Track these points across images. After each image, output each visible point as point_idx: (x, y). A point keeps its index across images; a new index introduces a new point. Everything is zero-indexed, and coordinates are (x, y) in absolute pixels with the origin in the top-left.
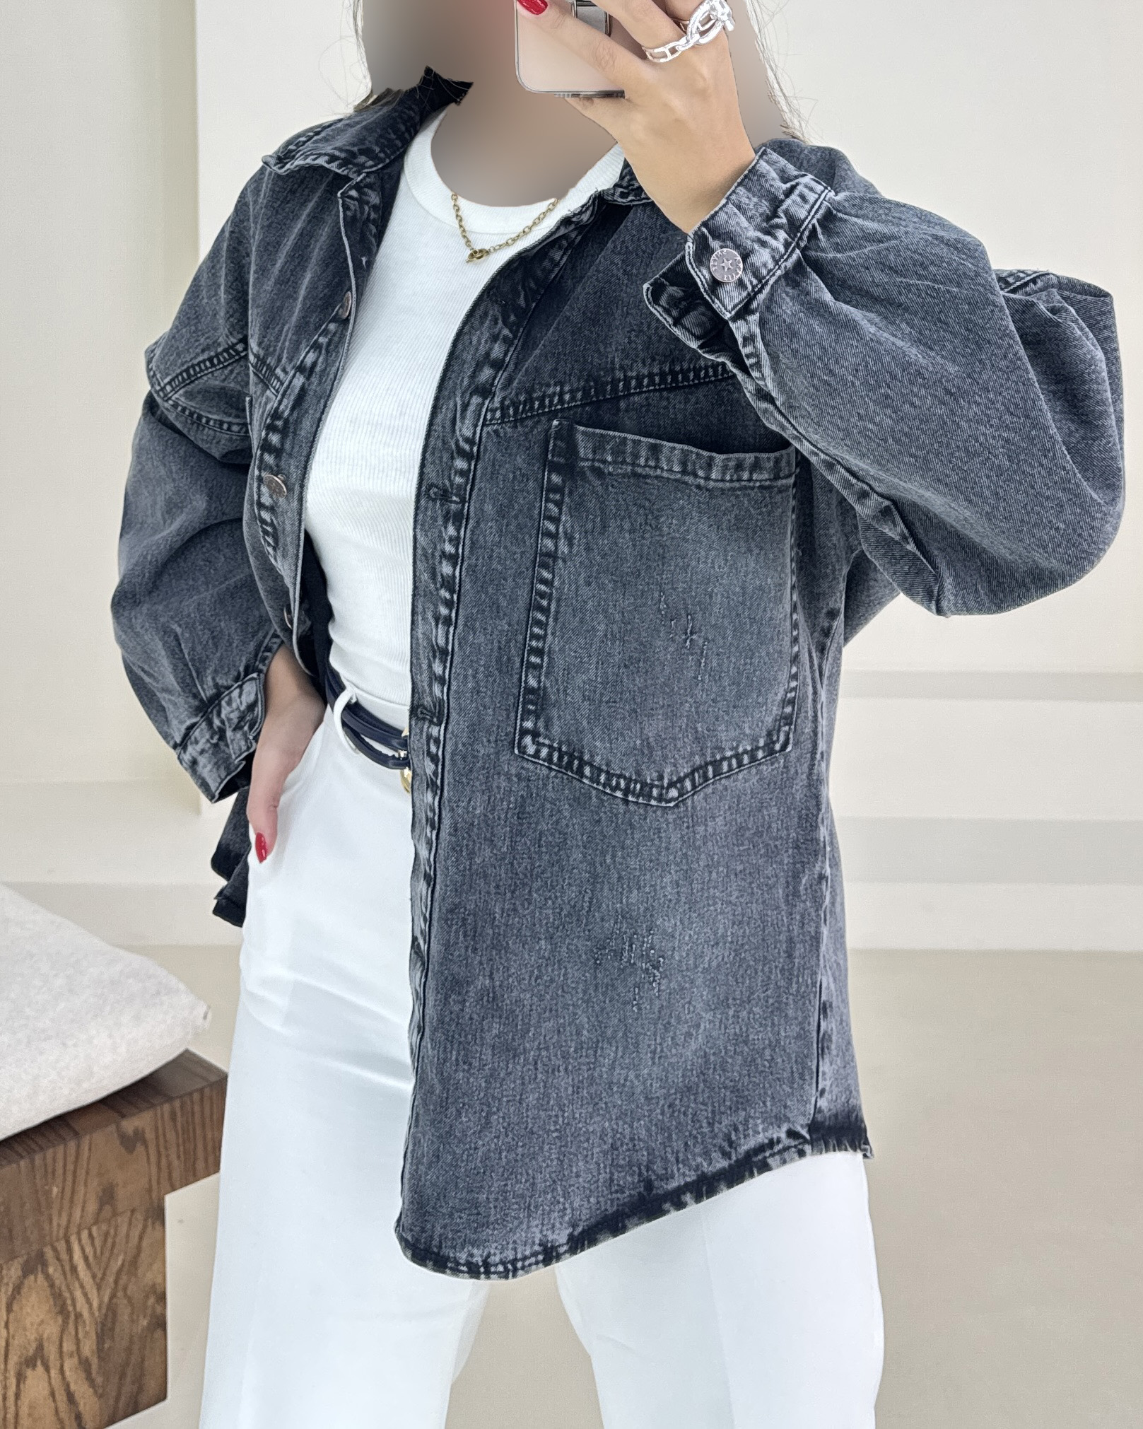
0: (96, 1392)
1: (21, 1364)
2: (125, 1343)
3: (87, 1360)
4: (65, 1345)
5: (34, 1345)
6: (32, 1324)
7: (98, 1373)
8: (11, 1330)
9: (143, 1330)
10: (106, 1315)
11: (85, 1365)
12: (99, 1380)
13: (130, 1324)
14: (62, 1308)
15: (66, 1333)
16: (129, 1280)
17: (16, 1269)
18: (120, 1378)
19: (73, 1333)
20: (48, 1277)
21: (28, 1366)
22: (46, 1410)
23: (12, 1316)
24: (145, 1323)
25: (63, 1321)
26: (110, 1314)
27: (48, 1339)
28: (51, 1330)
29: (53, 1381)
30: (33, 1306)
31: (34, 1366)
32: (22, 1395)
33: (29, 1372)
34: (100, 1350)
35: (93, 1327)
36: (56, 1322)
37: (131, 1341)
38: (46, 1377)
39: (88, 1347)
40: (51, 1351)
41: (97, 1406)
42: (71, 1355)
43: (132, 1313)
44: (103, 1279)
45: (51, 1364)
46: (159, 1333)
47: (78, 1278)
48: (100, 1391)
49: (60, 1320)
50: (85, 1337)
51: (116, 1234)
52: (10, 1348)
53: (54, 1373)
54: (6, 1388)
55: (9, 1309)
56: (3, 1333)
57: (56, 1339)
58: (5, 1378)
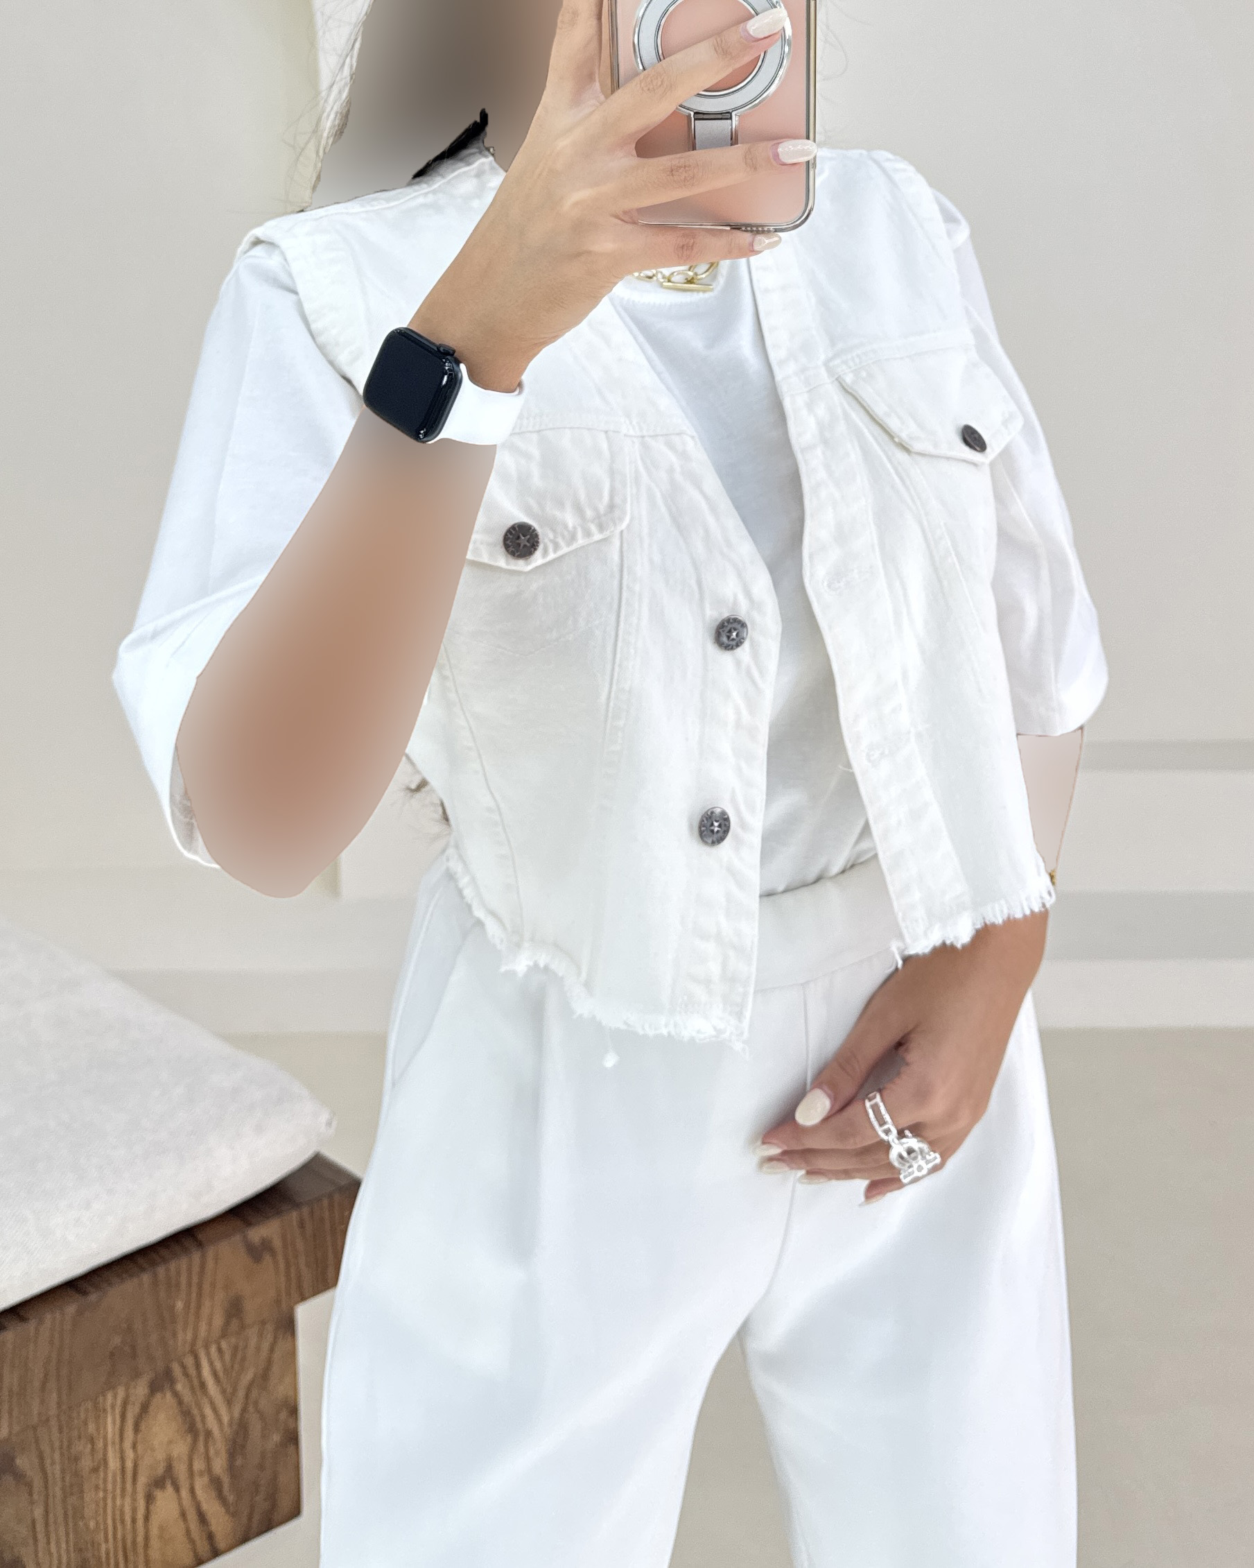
0: (228, 1511)
1: (149, 1485)
2: (257, 1460)
3: (218, 1479)
4: (195, 1463)
5: (164, 1466)
6: (161, 1445)
7: (229, 1492)
8: (140, 1451)
9: (275, 1445)
10: (237, 1432)
11: (216, 1483)
12: (231, 1498)
13: (262, 1441)
14: (191, 1427)
15: (196, 1452)
16: (260, 1394)
17: (143, 1387)
18: (253, 1495)
19: (203, 1452)
20: (176, 1394)
21: (157, 1487)
22: (178, 1530)
23: (139, 1437)
24: (276, 1438)
25: (193, 1440)
26: (241, 1430)
27: (178, 1458)
28: (180, 1449)
29: (183, 1501)
30: (161, 1426)
31: (164, 1488)
32: (152, 1517)
33: (159, 1494)
34: (231, 1468)
35: (224, 1444)
36: (185, 1441)
37: (263, 1457)
38: (174, 1495)
39: (219, 1465)
40: (181, 1470)
41: (230, 1524)
42: (201, 1474)
43: (264, 1429)
44: (233, 1394)
45: (182, 1485)
46: (290, 1448)
47: (206, 1393)
48: (233, 1509)
49: (189, 1439)
50: (215, 1455)
51: (246, 1347)
52: (139, 1469)
53: (185, 1493)
54: (134, 1510)
55: (137, 1429)
56: (130, 1454)
57: (185, 1458)
58: (134, 1500)
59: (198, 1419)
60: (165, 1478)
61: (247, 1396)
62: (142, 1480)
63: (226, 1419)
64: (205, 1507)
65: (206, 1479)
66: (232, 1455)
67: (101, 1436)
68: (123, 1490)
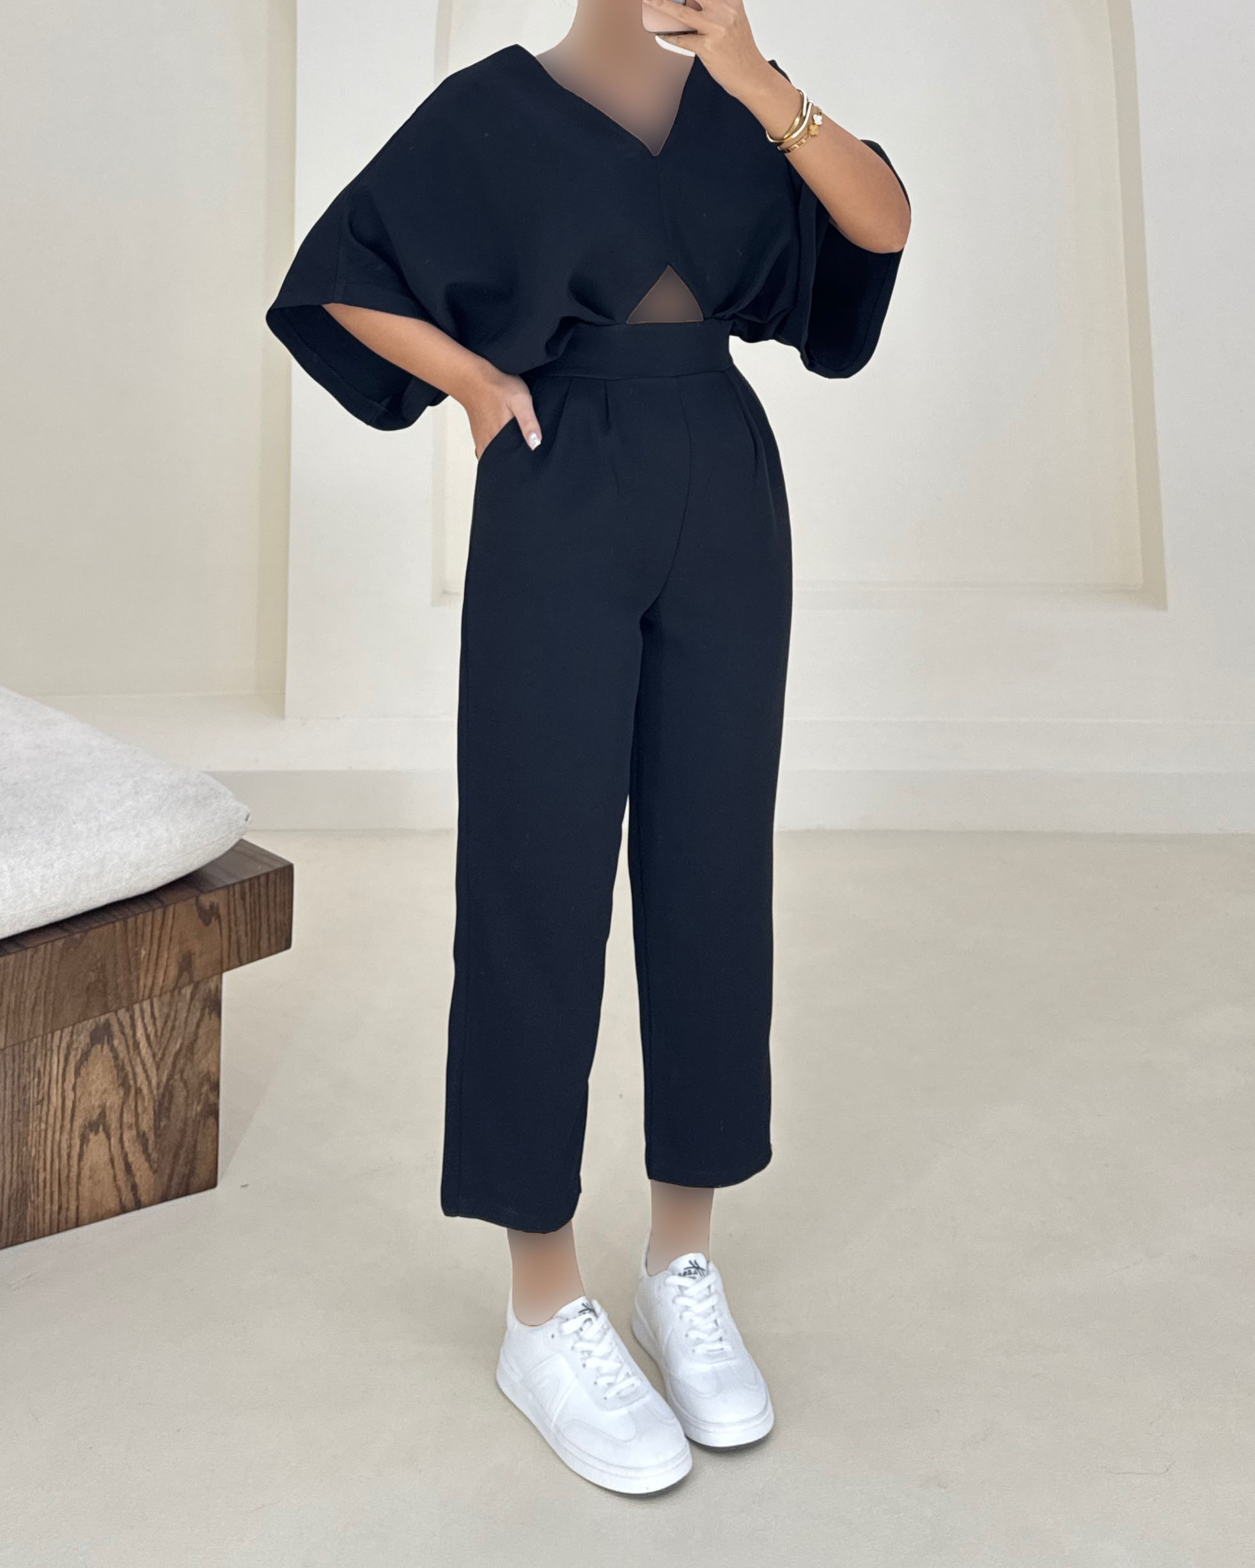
0: (151, 1167)
1: (85, 1125)
2: (179, 1125)
3: (144, 1134)
4: (125, 1115)
5: (98, 1111)
6: (97, 1092)
7: (153, 1150)
8: (78, 1094)
9: (196, 1114)
10: (163, 1095)
11: (142, 1138)
12: (154, 1156)
13: (185, 1108)
14: (124, 1082)
15: (127, 1104)
16: (185, 1064)
17: (85, 1036)
18: (174, 1157)
19: (133, 1107)
20: (113, 1049)
21: (91, 1130)
22: (106, 1175)
23: (79, 1080)
24: (199, 1109)
25: (125, 1094)
26: (167, 1094)
27: (111, 1108)
28: (113, 1099)
29: (113, 1149)
30: (98, 1074)
31: (97, 1132)
32: (85, 1157)
33: (92, 1136)
34: (156, 1127)
35: (152, 1104)
36: (118, 1093)
37: (185, 1123)
38: (107, 1144)
39: (146, 1123)
40: (113, 1119)
41: (153, 1180)
42: (130, 1127)
43: (187, 1097)
44: (162, 1059)
45: (112, 1133)
46: (211, 1120)
47: (139, 1054)
48: (155, 1166)
49: (122, 1093)
50: (143, 1112)
51: (175, 1019)
52: (77, 1110)
53: (114, 1141)
54: (70, 1147)
55: (77, 1073)
56: (70, 1096)
57: (117, 1107)
58: (71, 1138)
59: (130, 1076)
60: (98, 1124)
61: (174, 1064)
62: (79, 1122)
63: (154, 1082)
64: (131, 1159)
65: (134, 1132)
66: (157, 1116)
67: (47, 1073)
68: (62, 1126)
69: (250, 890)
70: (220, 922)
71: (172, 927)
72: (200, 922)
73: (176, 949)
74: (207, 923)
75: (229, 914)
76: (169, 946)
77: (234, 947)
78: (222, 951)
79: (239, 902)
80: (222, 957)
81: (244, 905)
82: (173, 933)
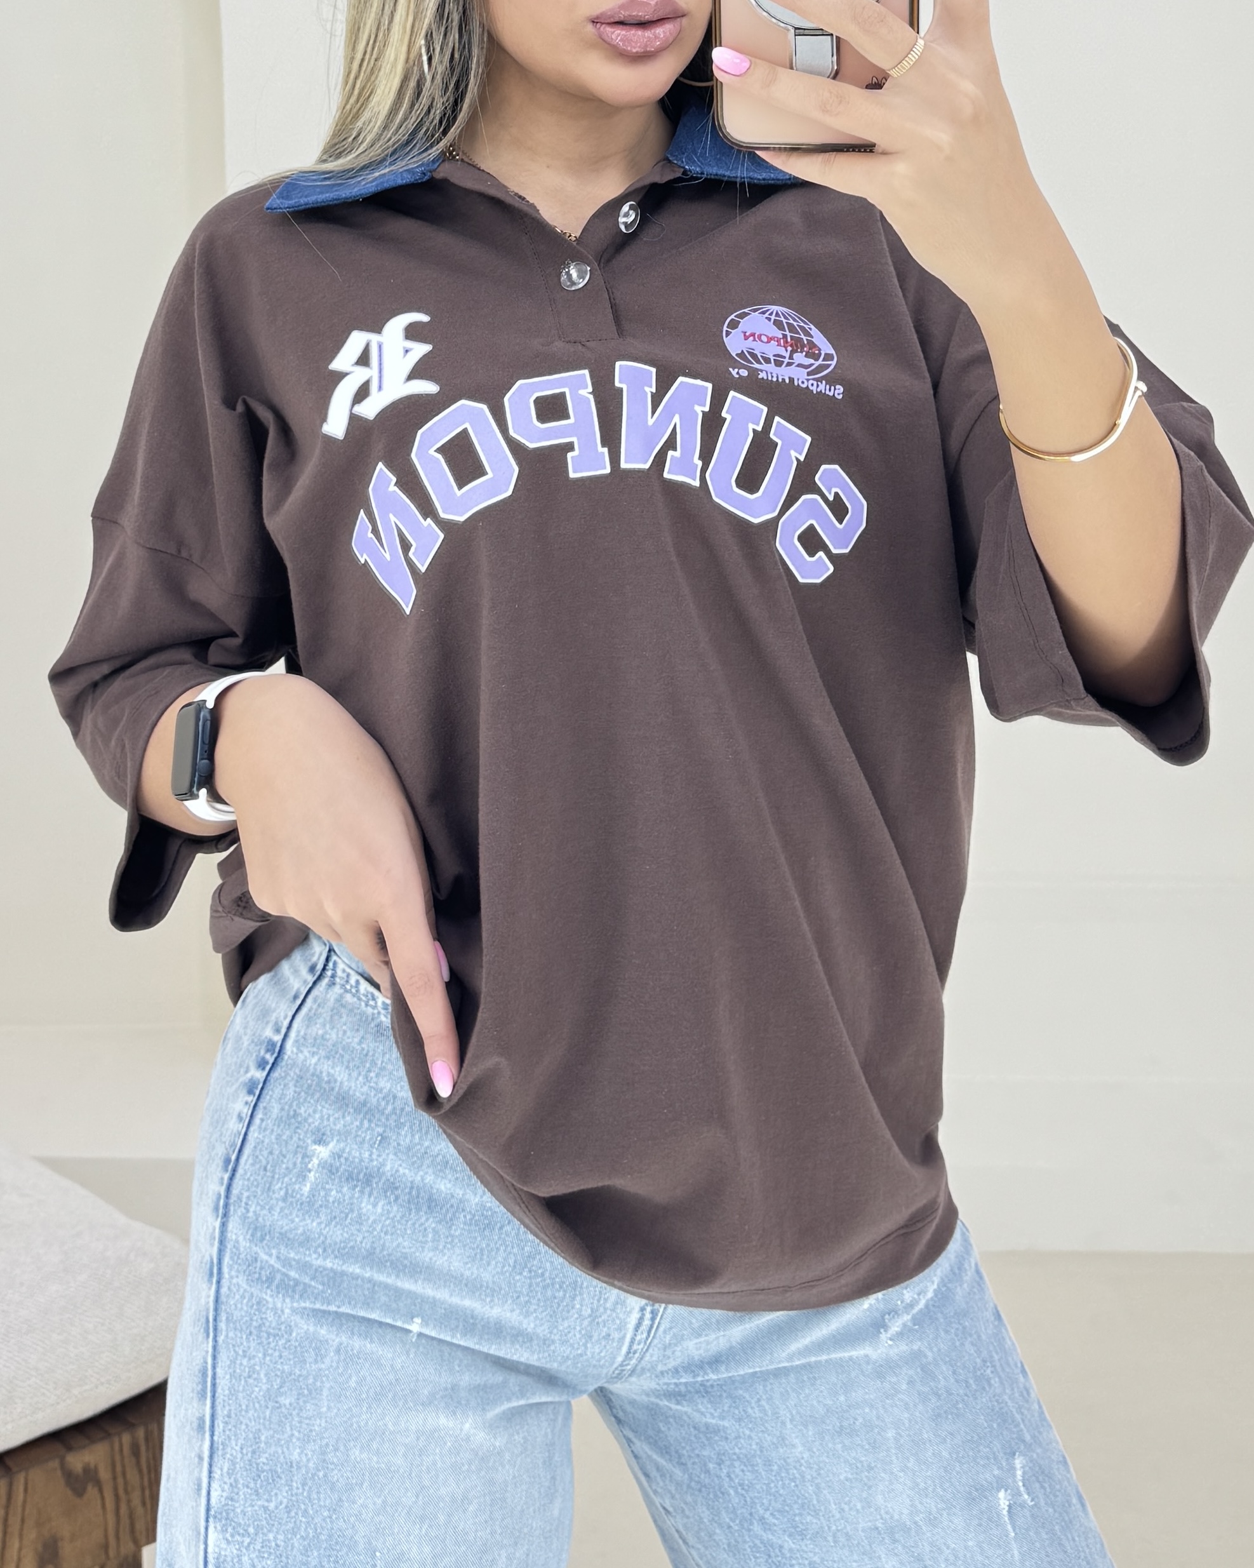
69: (147, 1439)
70: (101, 1491)
71: (25, 1502)
72: (69, 1492)
73: (31, 1535)
74: (79, 1492)
75: (115, 1478)
76: (22, 1529)
77: (125, 1521)
78: (106, 1530)
79: (129, 1461)
80: (106, 1536)
81: (138, 1463)
82: (27, 1512)
